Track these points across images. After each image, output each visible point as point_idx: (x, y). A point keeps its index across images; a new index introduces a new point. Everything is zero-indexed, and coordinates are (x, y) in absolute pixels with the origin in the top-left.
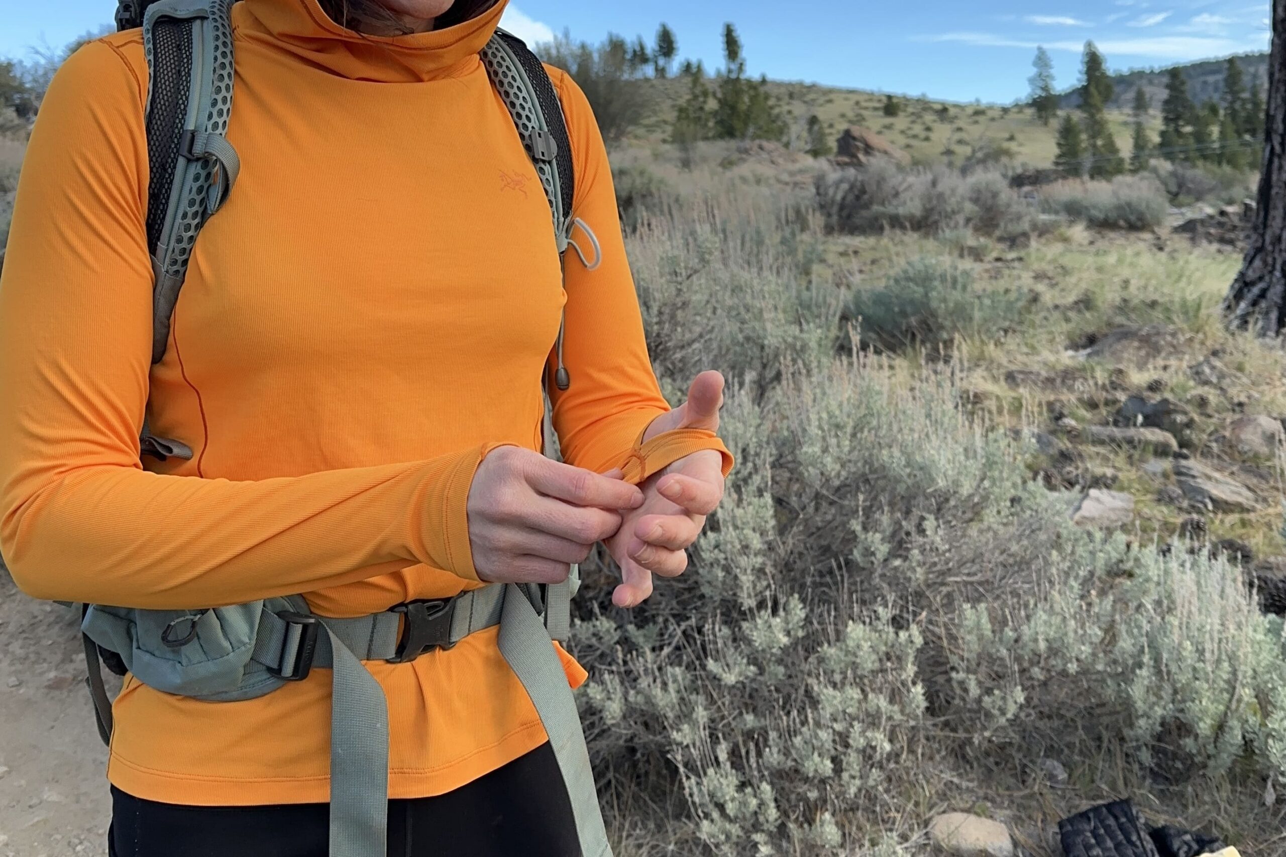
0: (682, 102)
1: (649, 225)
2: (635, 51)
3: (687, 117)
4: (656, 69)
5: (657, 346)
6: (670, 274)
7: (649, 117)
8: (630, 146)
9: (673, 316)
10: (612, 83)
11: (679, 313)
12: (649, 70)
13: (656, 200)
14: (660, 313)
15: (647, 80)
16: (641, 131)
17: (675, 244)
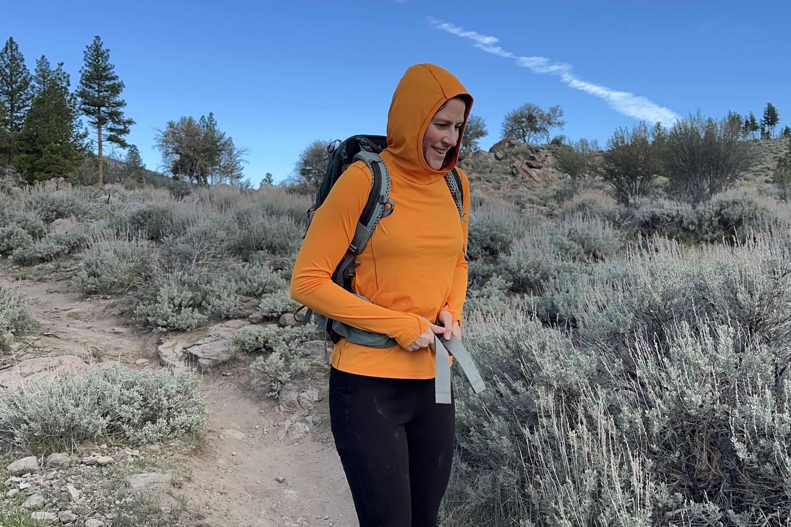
0: (782, 155)
1: (755, 238)
2: (747, 122)
3: (786, 165)
4: (762, 134)
5: (757, 322)
6: (769, 273)
7: (757, 165)
8: (741, 185)
9: (770, 302)
10: (730, 144)
11: (775, 300)
12: (758, 134)
13: (760, 222)
14: (761, 299)
15: (756, 141)
16: (750, 175)
17: (774, 252)
